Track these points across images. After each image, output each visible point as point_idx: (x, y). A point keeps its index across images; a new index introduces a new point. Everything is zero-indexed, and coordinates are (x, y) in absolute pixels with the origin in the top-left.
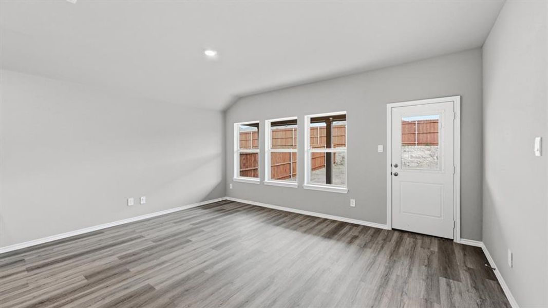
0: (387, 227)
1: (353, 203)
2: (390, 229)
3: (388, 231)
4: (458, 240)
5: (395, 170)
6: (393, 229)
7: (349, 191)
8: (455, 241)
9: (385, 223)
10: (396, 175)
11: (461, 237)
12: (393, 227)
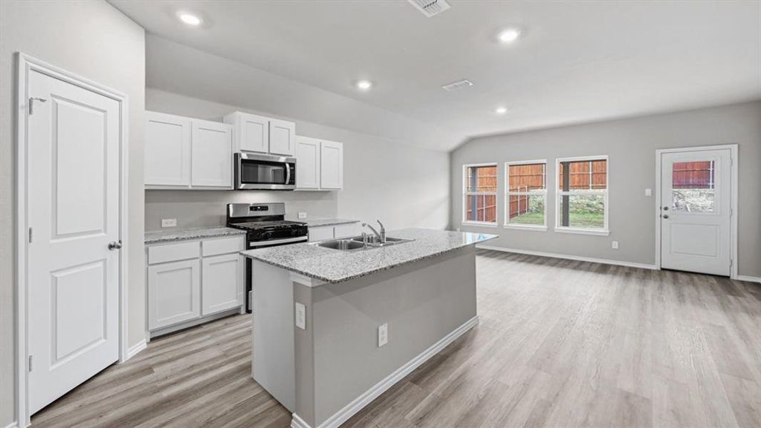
0: (656, 267)
1: (615, 245)
2: (659, 269)
3: (658, 271)
4: (734, 276)
5: (665, 213)
6: (663, 269)
7: (610, 233)
8: (731, 278)
9: (653, 262)
10: (666, 217)
11: (738, 274)
12: (663, 267)
